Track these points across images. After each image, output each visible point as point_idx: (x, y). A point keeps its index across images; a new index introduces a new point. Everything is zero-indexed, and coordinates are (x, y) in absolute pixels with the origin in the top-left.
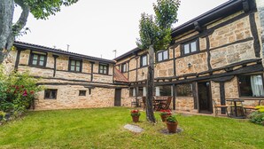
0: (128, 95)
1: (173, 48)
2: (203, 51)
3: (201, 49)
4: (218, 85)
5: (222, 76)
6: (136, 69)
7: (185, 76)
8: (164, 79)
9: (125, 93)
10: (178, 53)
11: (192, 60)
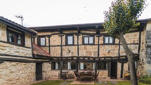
0: (50, 69)
1: (99, 37)
2: (117, 44)
3: (116, 43)
4: (121, 64)
5: (123, 59)
6: (61, 46)
7: (105, 57)
8: (89, 58)
9: (47, 67)
10: (101, 42)
11: (110, 48)
